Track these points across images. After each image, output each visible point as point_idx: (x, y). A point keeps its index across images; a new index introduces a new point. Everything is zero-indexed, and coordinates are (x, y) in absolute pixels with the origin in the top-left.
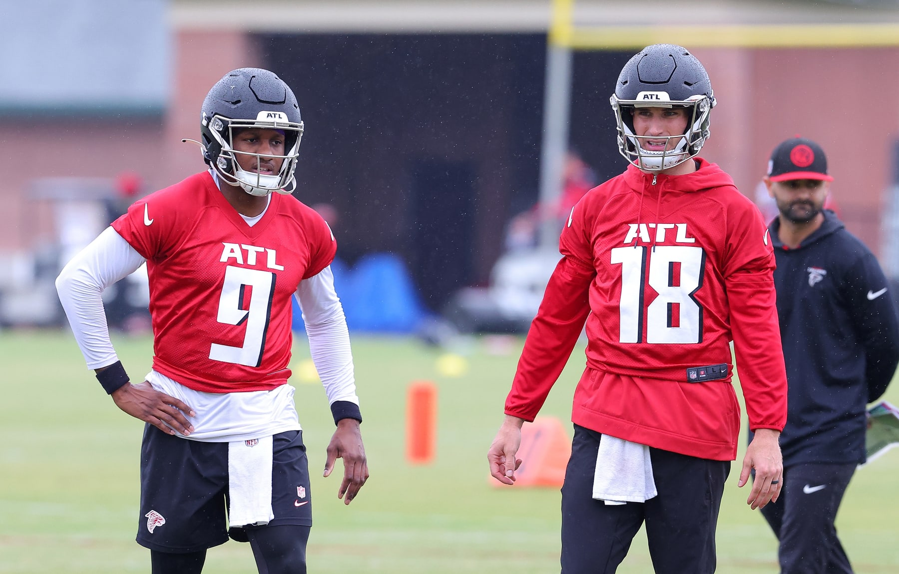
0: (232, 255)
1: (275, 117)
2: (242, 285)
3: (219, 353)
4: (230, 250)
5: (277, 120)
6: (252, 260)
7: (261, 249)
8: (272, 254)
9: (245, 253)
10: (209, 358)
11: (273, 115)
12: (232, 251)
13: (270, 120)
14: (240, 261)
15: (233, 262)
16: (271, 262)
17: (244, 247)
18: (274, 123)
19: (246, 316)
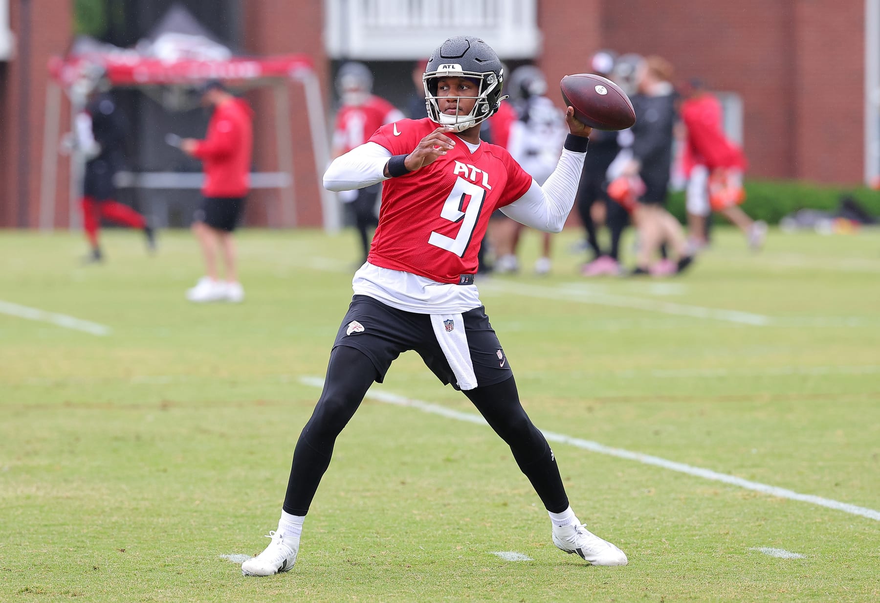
0: (461, 170)
1: (449, 68)
2: (464, 193)
3: (437, 240)
4: (459, 167)
5: (451, 69)
6: (473, 177)
7: (479, 171)
8: (486, 176)
9: (470, 171)
10: (429, 242)
11: (448, 67)
12: (461, 168)
13: (445, 70)
14: (466, 176)
15: (462, 175)
16: (485, 182)
17: (470, 166)
18: (446, 72)
19: (463, 217)
